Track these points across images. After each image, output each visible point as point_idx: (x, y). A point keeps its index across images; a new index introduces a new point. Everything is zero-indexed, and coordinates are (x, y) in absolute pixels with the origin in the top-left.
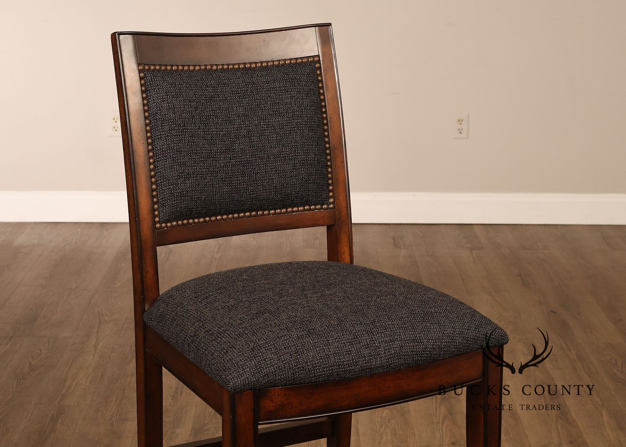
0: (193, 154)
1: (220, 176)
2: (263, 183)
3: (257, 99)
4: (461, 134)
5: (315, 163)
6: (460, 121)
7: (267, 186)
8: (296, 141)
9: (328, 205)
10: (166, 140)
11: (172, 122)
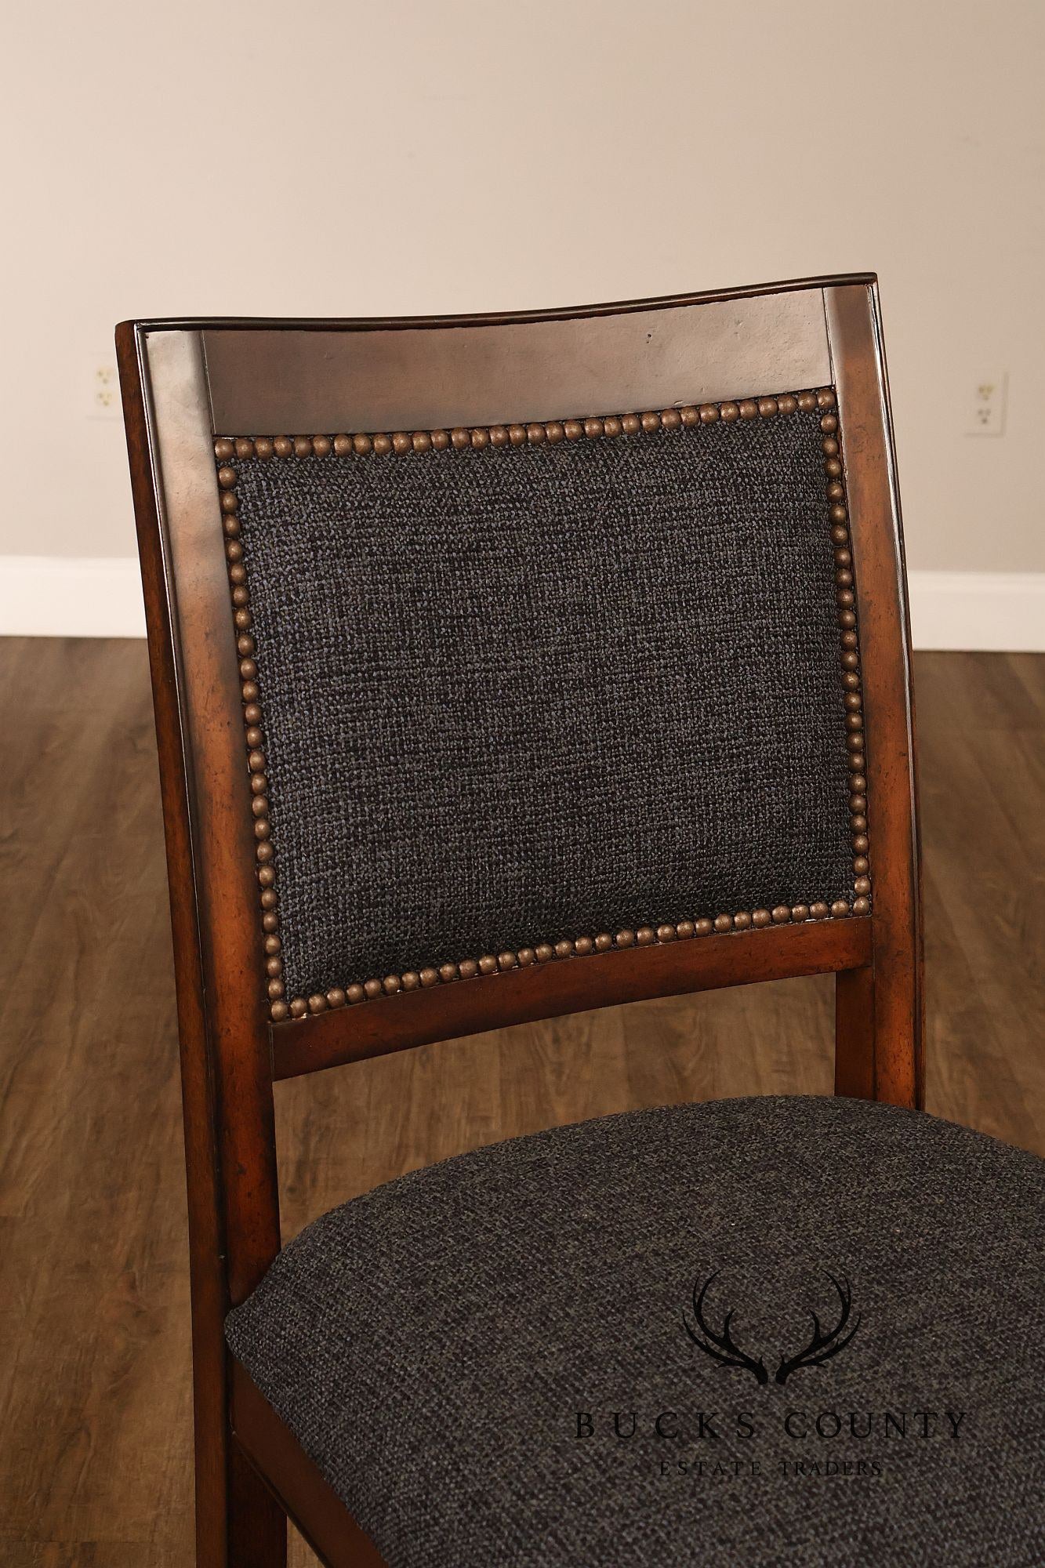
0: (402, 755)
1: (496, 828)
2: (638, 843)
3: (625, 551)
5: (813, 767)
7: (652, 850)
8: (753, 692)
9: (850, 902)
10: (310, 710)
11: (330, 647)
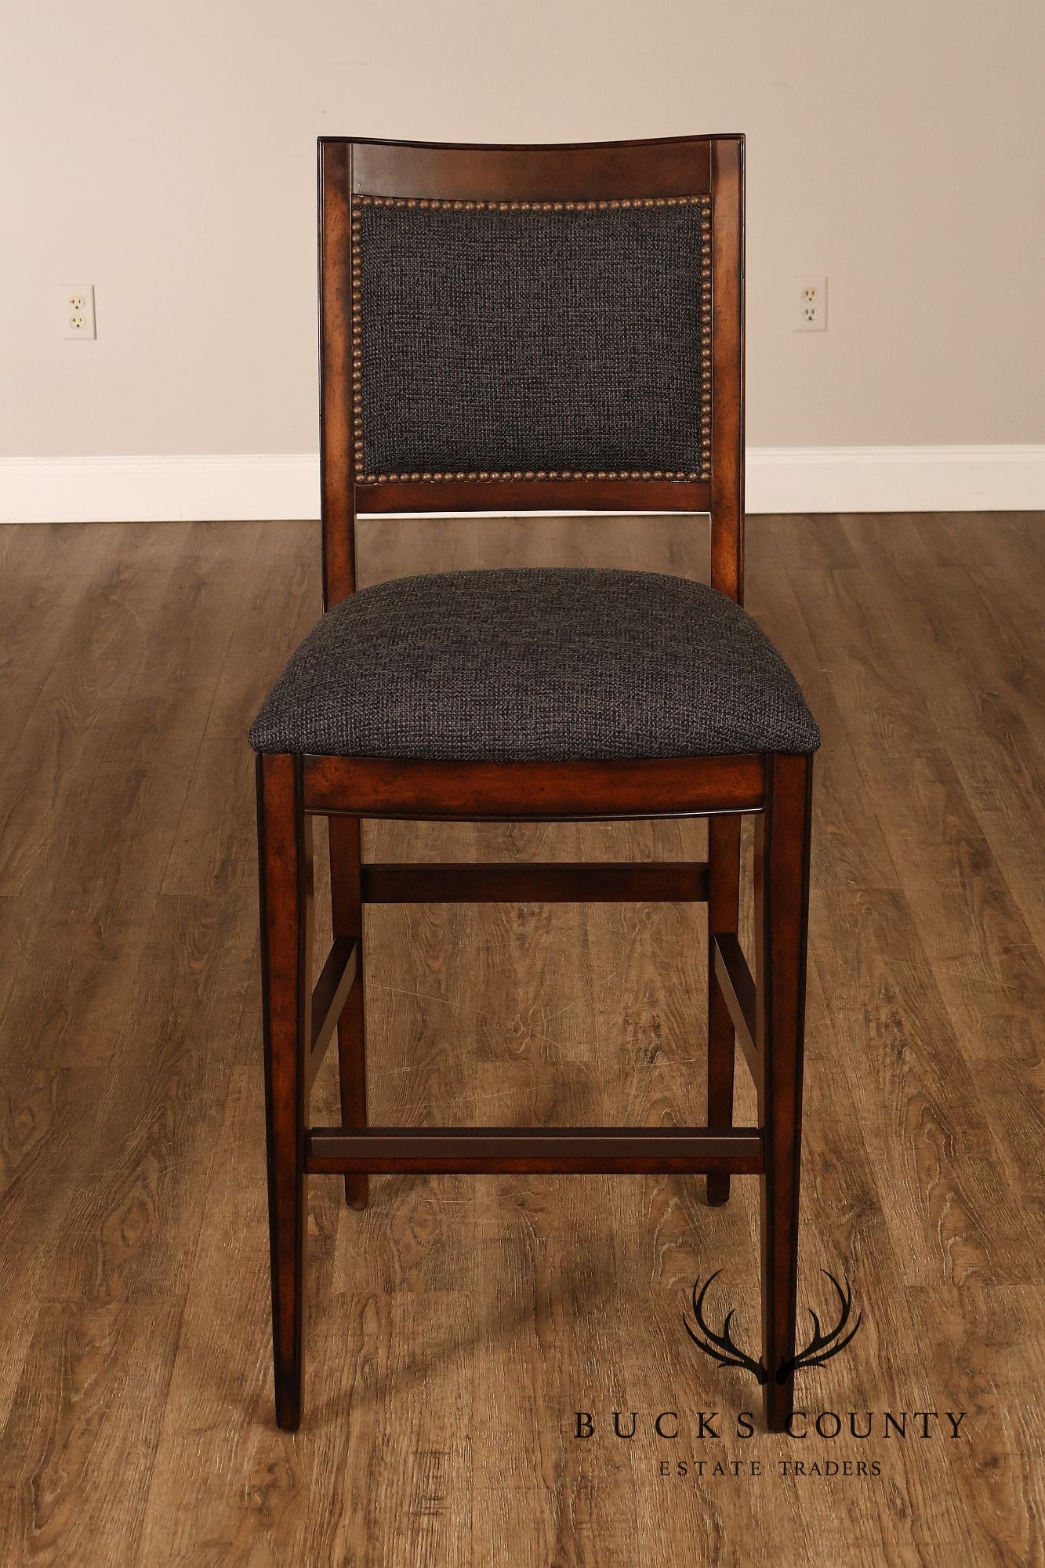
0: (428, 358)
1: (480, 402)
2: (563, 422)
3: (568, 269)
4: (810, 321)
6: (808, 294)
7: (571, 426)
8: (634, 349)
9: (699, 474)
10: (382, 330)
11: (394, 300)
